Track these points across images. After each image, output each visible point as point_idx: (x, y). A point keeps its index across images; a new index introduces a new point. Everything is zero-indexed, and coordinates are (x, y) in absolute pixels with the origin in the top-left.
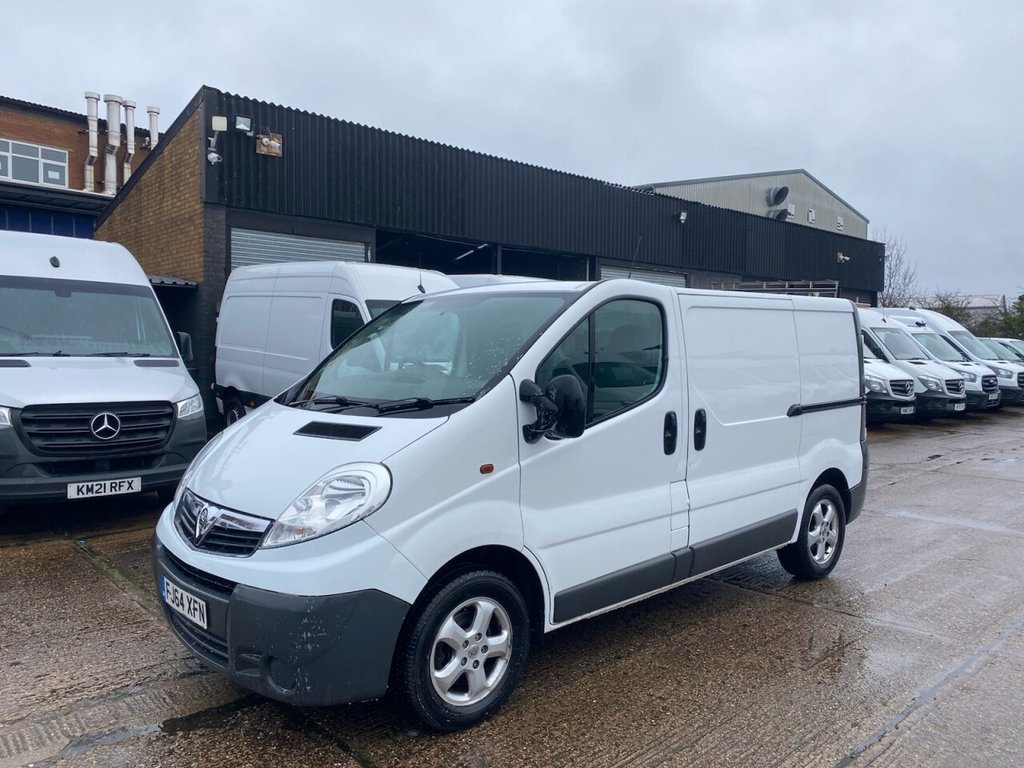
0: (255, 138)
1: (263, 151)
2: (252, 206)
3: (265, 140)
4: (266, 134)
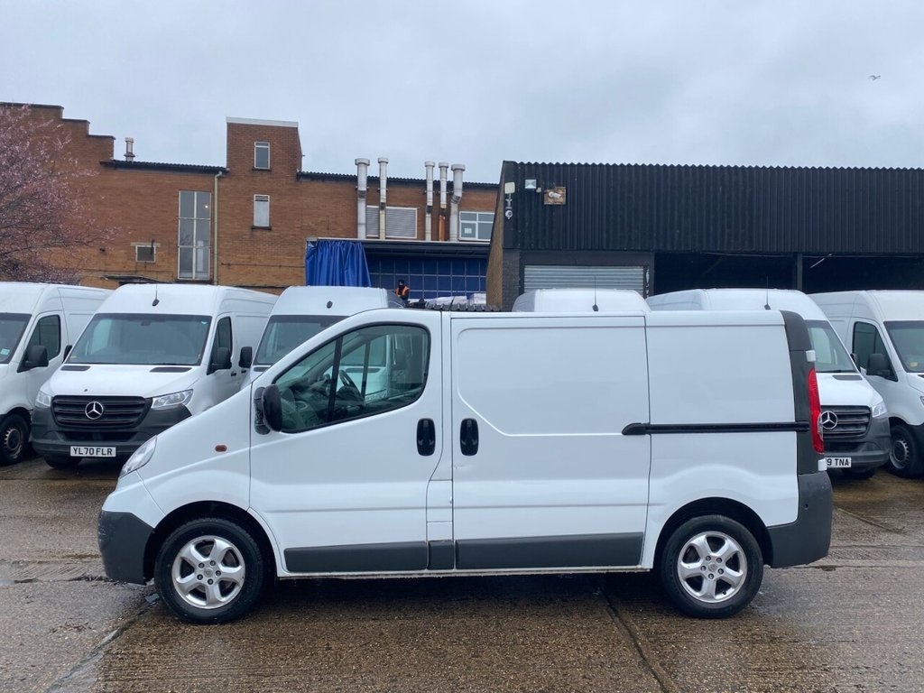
0: (543, 193)
1: (550, 202)
2: (540, 247)
3: (551, 193)
4: (551, 188)
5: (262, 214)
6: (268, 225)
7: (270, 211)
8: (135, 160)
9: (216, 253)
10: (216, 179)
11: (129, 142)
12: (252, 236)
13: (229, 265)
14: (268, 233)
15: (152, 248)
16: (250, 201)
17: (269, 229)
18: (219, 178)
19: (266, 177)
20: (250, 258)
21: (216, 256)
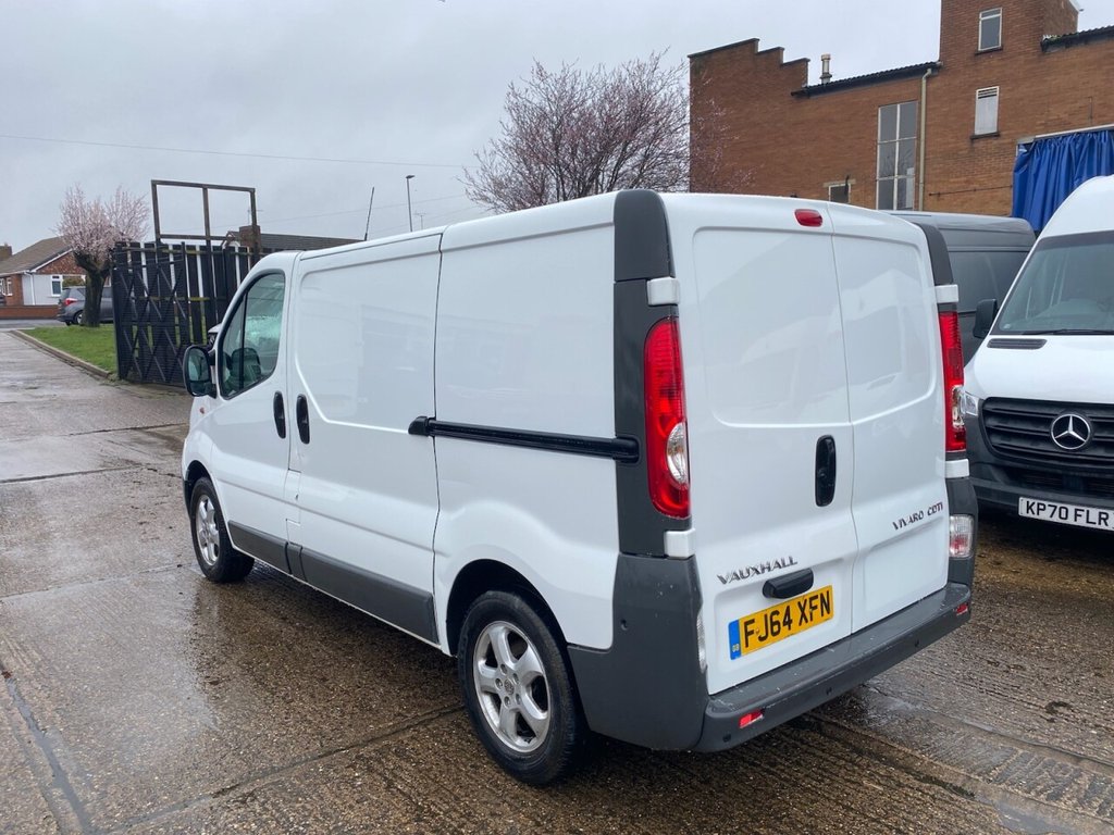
5: (986, 115)
6: (995, 131)
7: (999, 108)
8: (832, 80)
9: (921, 181)
10: (924, 81)
11: (826, 59)
12: (972, 149)
13: (939, 194)
14: (995, 142)
15: (847, 185)
16: (971, 102)
17: (996, 135)
18: (927, 78)
19: (995, 60)
20: (966, 182)
21: (921, 186)
